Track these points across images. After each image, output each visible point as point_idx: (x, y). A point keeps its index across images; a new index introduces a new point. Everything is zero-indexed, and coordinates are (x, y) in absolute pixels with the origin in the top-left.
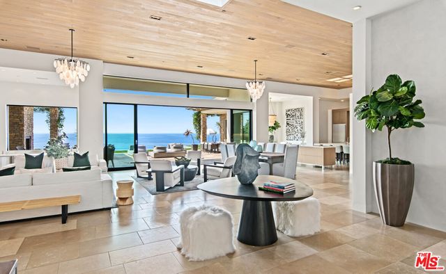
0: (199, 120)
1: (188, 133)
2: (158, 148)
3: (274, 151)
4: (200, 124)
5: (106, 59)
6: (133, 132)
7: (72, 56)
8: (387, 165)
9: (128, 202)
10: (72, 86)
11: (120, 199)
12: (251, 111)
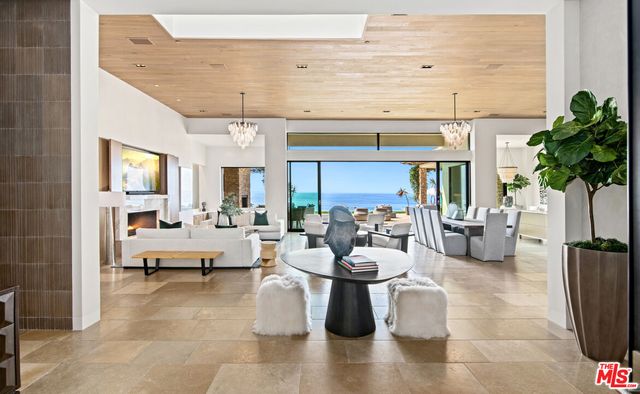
0: (416, 176)
1: (401, 193)
2: (359, 210)
3: (475, 217)
4: (417, 181)
5: (289, 116)
6: (316, 191)
7: (243, 116)
8: (578, 249)
9: (269, 264)
10: (243, 146)
11: (264, 260)
12: (468, 163)
